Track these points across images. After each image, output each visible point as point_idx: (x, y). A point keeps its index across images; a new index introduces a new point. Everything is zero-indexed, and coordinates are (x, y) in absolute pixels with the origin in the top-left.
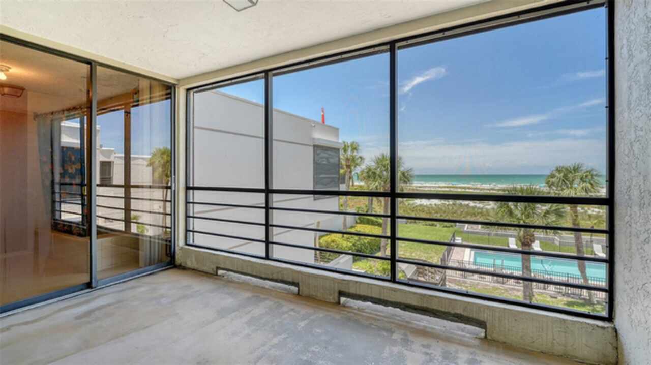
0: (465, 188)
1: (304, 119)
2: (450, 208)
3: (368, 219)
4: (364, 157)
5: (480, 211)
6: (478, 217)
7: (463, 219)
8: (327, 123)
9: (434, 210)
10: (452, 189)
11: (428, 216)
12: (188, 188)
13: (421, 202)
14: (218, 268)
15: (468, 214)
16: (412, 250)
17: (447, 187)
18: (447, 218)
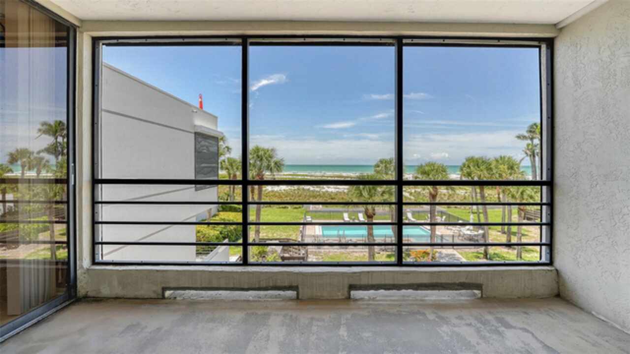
0: (303, 175)
1: (186, 104)
2: (296, 192)
3: (231, 207)
4: (230, 147)
5: (318, 194)
6: (318, 199)
7: (308, 201)
8: (205, 109)
9: (284, 195)
10: (295, 177)
11: (279, 201)
12: (95, 181)
13: (272, 188)
14: (164, 289)
15: (310, 196)
16: (273, 232)
17: (290, 175)
18: (295, 201)
